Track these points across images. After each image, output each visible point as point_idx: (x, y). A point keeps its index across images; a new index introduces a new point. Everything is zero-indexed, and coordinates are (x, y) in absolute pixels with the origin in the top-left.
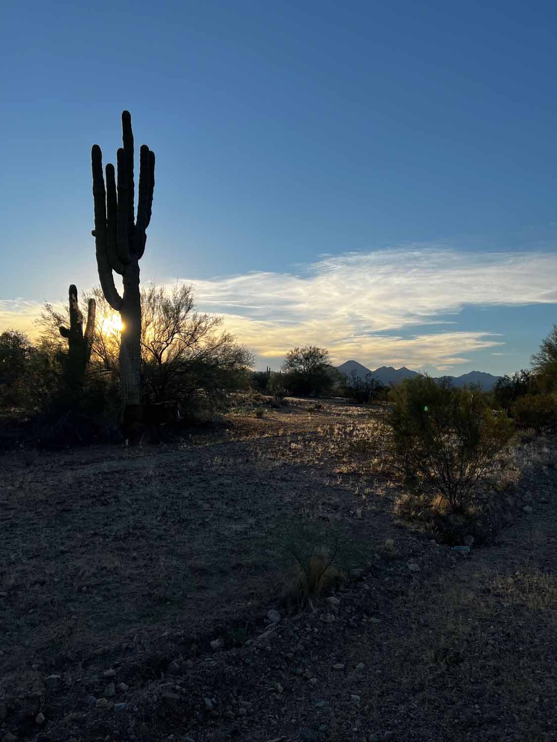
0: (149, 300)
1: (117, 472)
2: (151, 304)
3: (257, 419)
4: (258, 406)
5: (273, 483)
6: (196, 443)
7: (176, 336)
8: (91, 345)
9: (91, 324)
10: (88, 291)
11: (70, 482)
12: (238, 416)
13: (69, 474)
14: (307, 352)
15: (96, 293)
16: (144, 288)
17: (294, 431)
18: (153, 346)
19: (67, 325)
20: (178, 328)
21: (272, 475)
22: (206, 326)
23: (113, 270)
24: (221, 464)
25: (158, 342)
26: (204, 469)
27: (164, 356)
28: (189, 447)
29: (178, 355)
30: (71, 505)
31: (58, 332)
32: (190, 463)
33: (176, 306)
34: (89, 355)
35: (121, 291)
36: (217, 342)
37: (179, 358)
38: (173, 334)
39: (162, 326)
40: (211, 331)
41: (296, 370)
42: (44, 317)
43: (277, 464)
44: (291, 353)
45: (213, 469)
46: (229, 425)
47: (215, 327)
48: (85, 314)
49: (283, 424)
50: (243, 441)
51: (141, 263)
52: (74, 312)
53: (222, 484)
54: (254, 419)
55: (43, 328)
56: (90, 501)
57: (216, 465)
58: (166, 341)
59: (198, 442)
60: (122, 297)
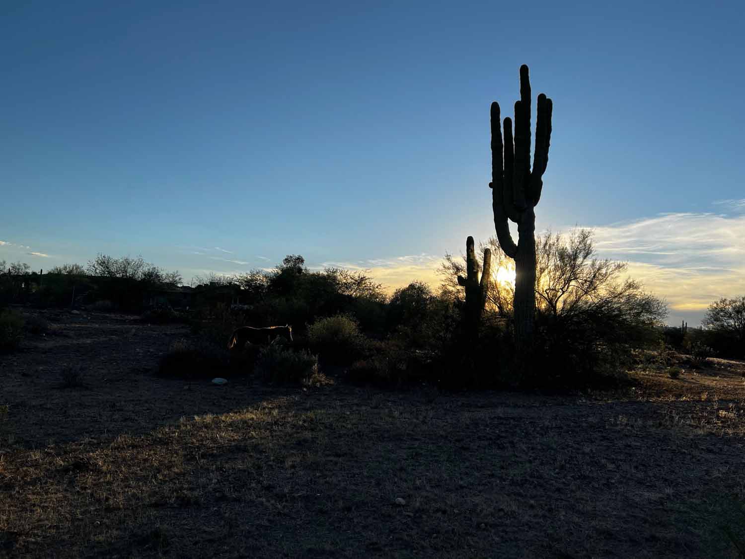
0: (544, 247)
1: (513, 418)
2: (546, 251)
3: (671, 380)
4: (672, 365)
5: (696, 453)
6: (596, 399)
7: (573, 283)
8: (486, 293)
9: (486, 272)
10: (484, 241)
11: (468, 422)
12: (647, 375)
13: (467, 414)
14: (738, 304)
15: (492, 243)
16: (539, 235)
17: (723, 396)
18: (547, 293)
19: (464, 275)
20: (575, 274)
21: (694, 443)
22: (606, 273)
23: (509, 219)
24: (627, 425)
25: (553, 290)
26: (607, 427)
27: (559, 305)
28: (588, 402)
29: (574, 304)
30: (469, 444)
31: (456, 280)
32: (590, 419)
33: (573, 252)
34: (484, 302)
35: (515, 238)
36: (619, 290)
37: (576, 307)
38: (569, 280)
39: (558, 273)
40: (612, 278)
41: (722, 326)
42: (444, 267)
43: (701, 432)
44: (715, 305)
45: (618, 428)
46: (636, 382)
47: (616, 273)
48: (481, 263)
49: (707, 388)
50: (654, 402)
51: (536, 209)
52: (471, 261)
53: (629, 446)
54: (666, 380)
55: (443, 277)
56: (486, 443)
57: (621, 425)
58: (562, 289)
59: (598, 398)
60: (517, 245)
